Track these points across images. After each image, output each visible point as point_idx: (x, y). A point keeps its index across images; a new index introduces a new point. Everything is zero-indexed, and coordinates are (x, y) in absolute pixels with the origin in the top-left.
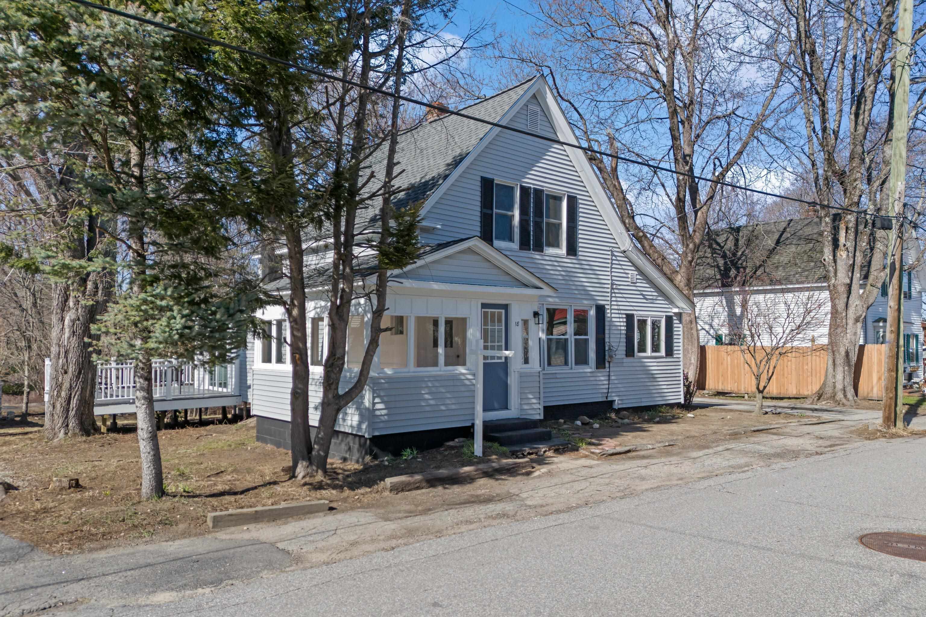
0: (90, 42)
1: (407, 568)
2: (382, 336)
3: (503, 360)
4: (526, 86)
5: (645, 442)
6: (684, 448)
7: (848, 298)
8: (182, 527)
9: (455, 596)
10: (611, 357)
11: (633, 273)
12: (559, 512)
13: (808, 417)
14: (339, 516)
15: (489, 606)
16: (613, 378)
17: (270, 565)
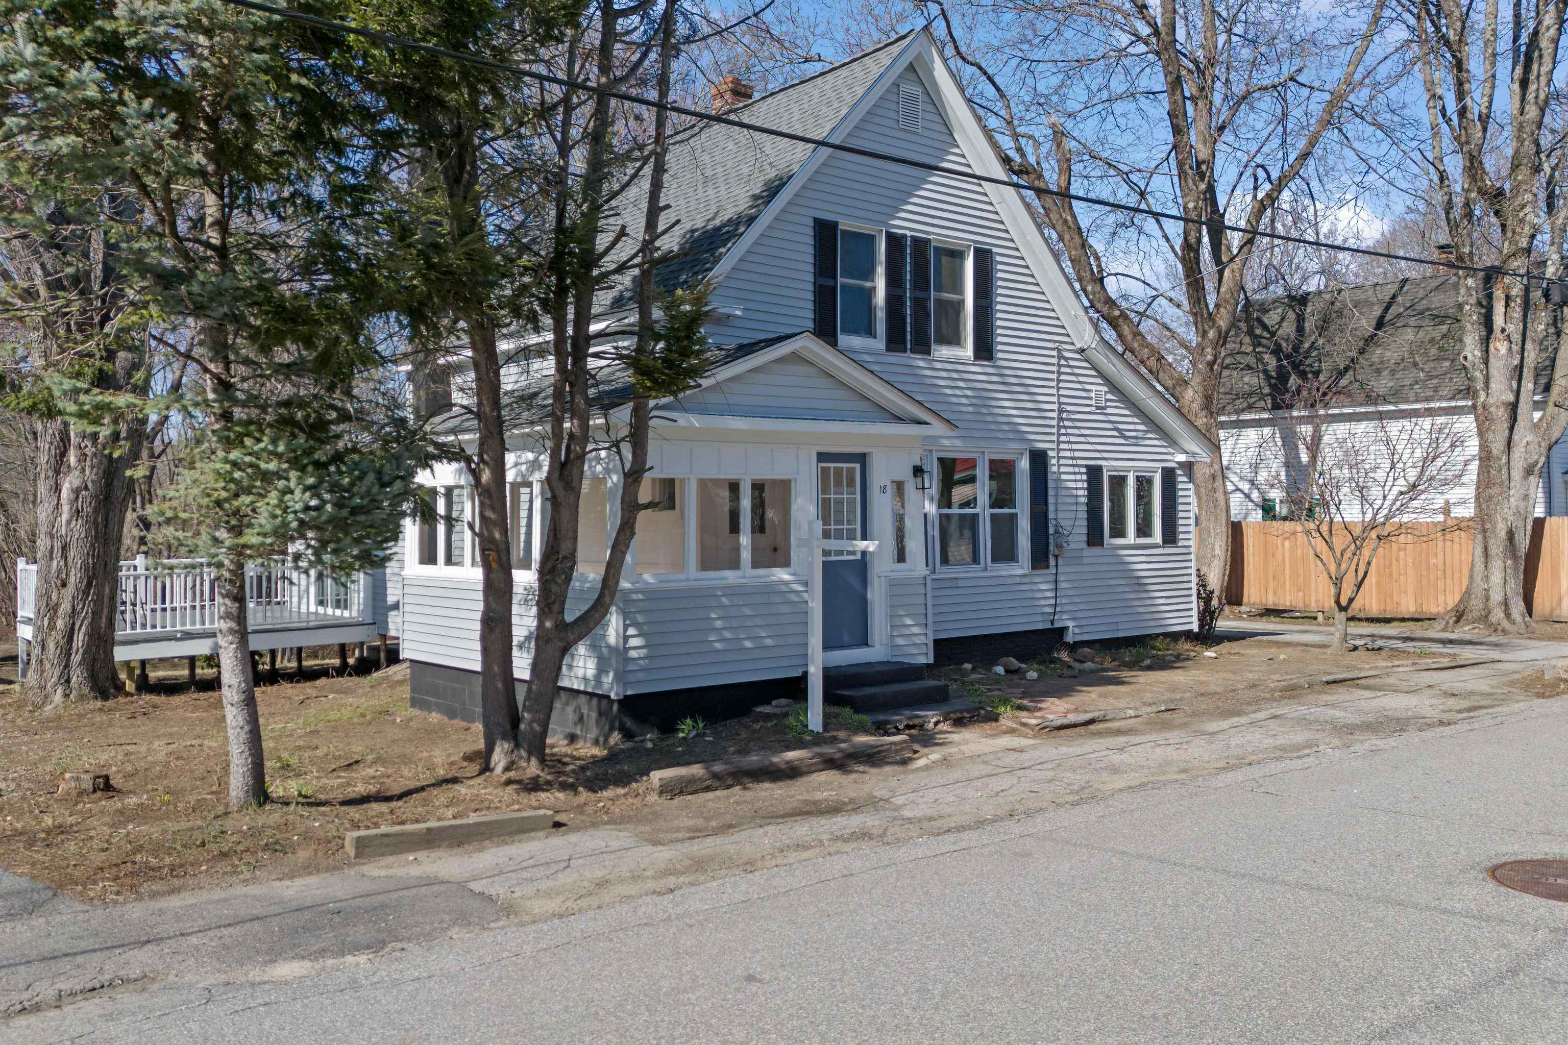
0: (148, 28)
1: (699, 922)
2: (642, 517)
3: (859, 557)
4: (896, 49)
5: (1122, 704)
6: (1194, 714)
7: (1511, 429)
8: (303, 855)
9: (782, 966)
10: (1059, 546)
11: (1099, 389)
12: (961, 829)
13: (1433, 655)
14: (573, 838)
15: (841, 980)
16: (1064, 585)
17: (462, 919)
